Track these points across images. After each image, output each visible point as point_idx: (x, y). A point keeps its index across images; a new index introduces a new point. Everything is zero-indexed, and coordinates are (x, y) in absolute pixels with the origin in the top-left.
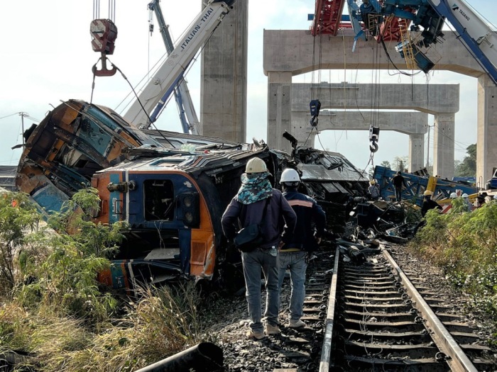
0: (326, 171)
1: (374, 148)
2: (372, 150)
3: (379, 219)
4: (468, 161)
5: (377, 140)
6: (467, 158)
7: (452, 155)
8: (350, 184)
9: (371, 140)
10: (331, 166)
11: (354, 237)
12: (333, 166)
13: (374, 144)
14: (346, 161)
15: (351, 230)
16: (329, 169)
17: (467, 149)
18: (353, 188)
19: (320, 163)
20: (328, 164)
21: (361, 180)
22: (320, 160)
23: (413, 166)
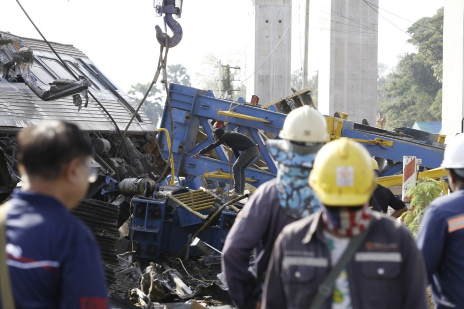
0: (39, 104)
1: (170, 33)
2: (165, 42)
3: (196, 241)
4: (414, 67)
5: (178, 12)
6: (410, 57)
7: (371, 50)
8: (106, 142)
9: (160, 10)
10: (53, 90)
11: (141, 293)
12: (59, 90)
13: (168, 21)
14: (92, 69)
15: (130, 275)
16: (46, 97)
17: (411, 30)
18: (114, 152)
19: (20, 79)
20: (45, 83)
21: (135, 127)
22: (22, 71)
23: (262, 80)
